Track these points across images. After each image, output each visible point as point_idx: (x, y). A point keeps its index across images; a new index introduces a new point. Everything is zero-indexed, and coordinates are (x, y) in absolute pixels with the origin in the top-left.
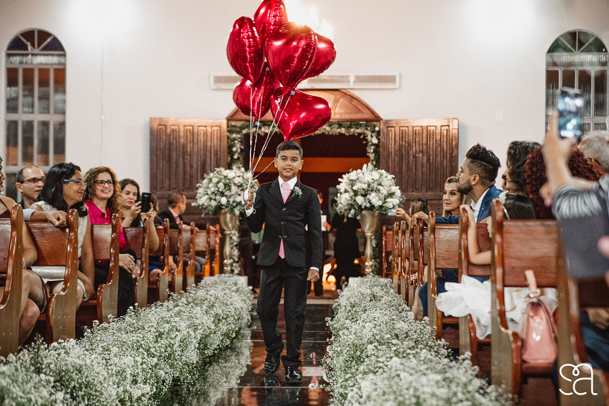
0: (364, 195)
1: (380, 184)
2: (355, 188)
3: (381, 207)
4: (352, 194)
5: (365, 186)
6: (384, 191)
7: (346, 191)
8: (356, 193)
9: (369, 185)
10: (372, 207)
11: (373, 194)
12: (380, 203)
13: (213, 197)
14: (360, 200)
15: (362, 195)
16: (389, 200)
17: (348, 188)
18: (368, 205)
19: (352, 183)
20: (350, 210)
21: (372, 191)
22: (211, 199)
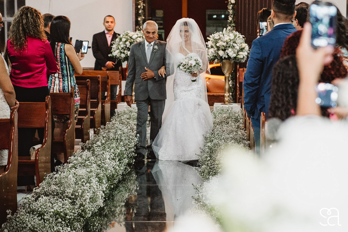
0: (224, 50)
1: (235, 42)
2: (218, 45)
3: (235, 58)
4: (216, 49)
5: (225, 44)
6: (237, 48)
7: (212, 47)
8: (218, 48)
9: (227, 43)
10: (229, 58)
11: (230, 49)
12: (235, 55)
13: (122, 51)
14: (221, 53)
15: (223, 50)
16: (240, 53)
17: (213, 45)
18: (227, 57)
19: (216, 41)
20: (215, 59)
21: (229, 47)
22: (121, 52)
